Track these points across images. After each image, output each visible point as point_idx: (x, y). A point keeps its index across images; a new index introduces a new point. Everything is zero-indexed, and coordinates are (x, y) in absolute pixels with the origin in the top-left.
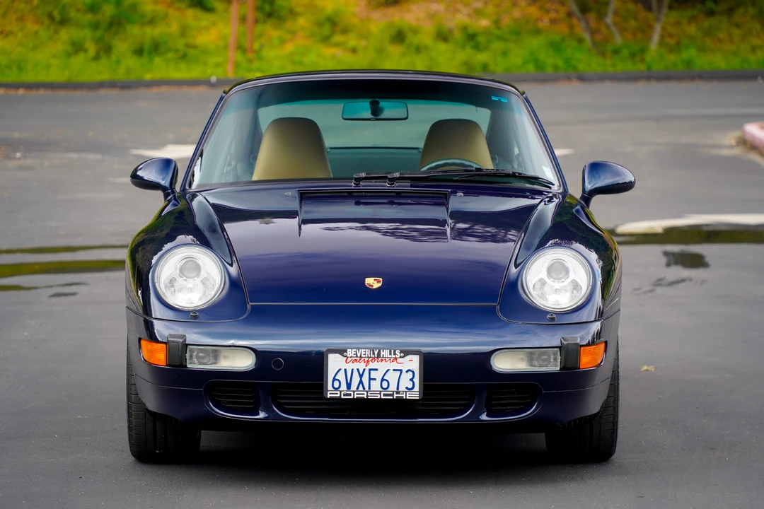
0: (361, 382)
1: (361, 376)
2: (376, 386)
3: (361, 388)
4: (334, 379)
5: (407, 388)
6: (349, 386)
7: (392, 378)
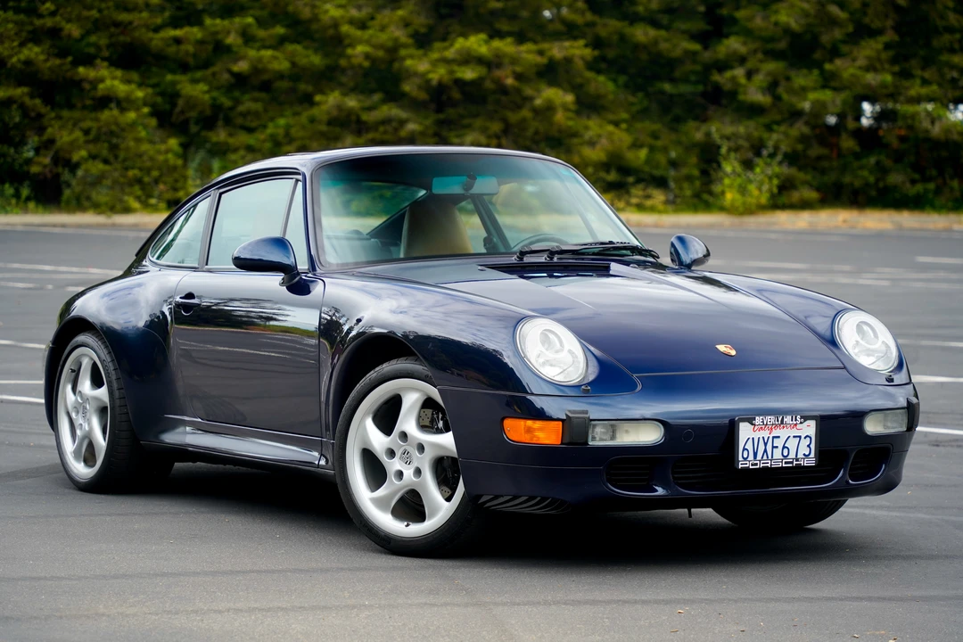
0: (765, 451)
1: (766, 444)
2: (778, 454)
3: (765, 457)
4: (744, 449)
5: (804, 455)
6: (755, 455)
7: (792, 444)
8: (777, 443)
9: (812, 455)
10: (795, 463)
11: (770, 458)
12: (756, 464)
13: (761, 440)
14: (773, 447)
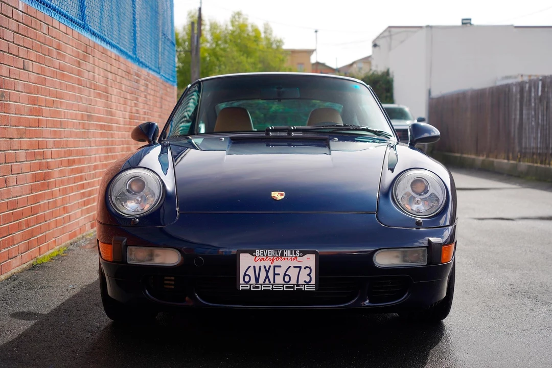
8: (277, 271)
9: (313, 282)
10: (296, 288)
11: (272, 282)
12: (258, 287)
13: (263, 269)
14: (275, 274)
